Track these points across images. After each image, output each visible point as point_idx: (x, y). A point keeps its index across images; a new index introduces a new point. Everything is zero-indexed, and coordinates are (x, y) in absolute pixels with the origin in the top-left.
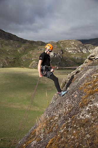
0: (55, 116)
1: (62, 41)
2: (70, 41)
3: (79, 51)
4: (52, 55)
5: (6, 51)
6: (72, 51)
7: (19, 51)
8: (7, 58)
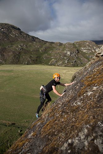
0: (59, 104)
1: (78, 42)
2: (85, 41)
3: (93, 50)
4: (69, 54)
5: (30, 51)
6: (86, 51)
7: (40, 51)
8: (31, 57)
